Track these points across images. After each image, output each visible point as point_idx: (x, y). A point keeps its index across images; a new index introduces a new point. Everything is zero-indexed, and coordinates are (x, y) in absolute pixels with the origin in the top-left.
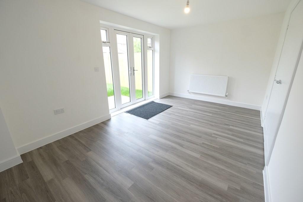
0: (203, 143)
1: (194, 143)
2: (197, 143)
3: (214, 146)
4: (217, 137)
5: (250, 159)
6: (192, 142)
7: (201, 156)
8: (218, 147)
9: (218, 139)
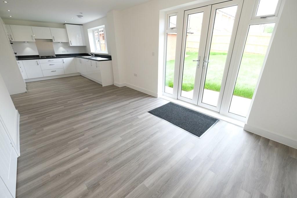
0: (84, 135)
1: (89, 129)
2: (87, 131)
3: (74, 141)
4: (80, 150)
5: (34, 157)
6: (92, 129)
7: (73, 128)
8: (69, 143)
9: (78, 149)
